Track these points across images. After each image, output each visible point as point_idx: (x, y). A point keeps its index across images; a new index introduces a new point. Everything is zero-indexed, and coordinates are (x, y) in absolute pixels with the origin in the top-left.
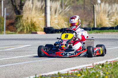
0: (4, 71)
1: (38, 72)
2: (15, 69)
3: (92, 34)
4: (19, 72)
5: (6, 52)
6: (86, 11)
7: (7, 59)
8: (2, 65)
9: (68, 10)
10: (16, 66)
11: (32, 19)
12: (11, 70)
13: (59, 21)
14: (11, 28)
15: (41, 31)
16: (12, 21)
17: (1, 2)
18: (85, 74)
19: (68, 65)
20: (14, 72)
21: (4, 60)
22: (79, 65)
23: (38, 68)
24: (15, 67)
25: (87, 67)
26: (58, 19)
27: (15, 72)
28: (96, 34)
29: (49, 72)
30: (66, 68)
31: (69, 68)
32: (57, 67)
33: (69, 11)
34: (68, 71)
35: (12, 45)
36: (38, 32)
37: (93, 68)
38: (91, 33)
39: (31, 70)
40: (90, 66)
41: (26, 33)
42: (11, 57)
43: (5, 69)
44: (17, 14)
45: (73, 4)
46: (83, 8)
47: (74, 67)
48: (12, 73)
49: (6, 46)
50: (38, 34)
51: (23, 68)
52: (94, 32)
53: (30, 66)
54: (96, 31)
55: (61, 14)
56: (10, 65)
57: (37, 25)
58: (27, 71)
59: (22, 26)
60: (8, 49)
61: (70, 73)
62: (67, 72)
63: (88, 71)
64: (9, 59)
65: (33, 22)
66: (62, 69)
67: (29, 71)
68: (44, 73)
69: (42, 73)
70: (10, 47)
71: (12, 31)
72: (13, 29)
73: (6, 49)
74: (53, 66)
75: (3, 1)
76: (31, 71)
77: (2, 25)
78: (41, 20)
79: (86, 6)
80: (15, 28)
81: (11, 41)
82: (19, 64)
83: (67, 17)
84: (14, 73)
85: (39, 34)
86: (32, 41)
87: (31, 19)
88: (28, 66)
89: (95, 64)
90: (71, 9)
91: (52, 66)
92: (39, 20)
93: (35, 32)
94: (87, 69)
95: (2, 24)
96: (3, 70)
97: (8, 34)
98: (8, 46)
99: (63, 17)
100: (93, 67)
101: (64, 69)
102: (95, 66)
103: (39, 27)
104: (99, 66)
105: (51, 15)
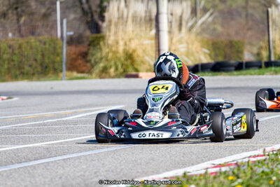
0: (61, 171)
1: (138, 172)
2: (85, 167)
3: (264, 76)
4: (95, 173)
5: (65, 123)
6: (250, 23)
7: (67, 142)
8: (56, 156)
9: (210, 19)
10: (88, 158)
11: (128, 43)
12: (75, 167)
13: (190, 46)
14: (80, 65)
15: (148, 71)
16: (82, 48)
17: (56, 4)
18: (246, 176)
19: (207, 154)
20: (82, 173)
21: (61, 143)
22: (232, 153)
23: (139, 161)
24: (87, 160)
25: (250, 157)
26: (188, 43)
27: (85, 172)
28: (275, 76)
29: (164, 172)
30: (203, 161)
31: (209, 160)
32: (182, 158)
33: (213, 22)
34: (207, 169)
35: (81, 107)
36: (141, 74)
37: (265, 160)
38: (263, 74)
39: (123, 167)
40: (258, 156)
41: (114, 77)
42: (77, 137)
43: (63, 167)
44: (92, 33)
45: (221, 7)
46: (244, 15)
47: (221, 157)
48: (78, 177)
49: (67, 109)
50: (141, 77)
51: (103, 164)
52: (271, 70)
53: (120, 158)
54: (273, 68)
55: (194, 30)
56: (75, 155)
57: (138, 56)
58: (112, 171)
59: (104, 60)
60: (72, 115)
61: (212, 173)
62: (203, 172)
63: (252, 169)
64: (71, 141)
65: (131, 51)
66: (193, 165)
67: (119, 170)
68: (153, 173)
69: (147, 174)
70: (76, 112)
71: (83, 72)
72: (84, 68)
73: (66, 117)
74: (173, 158)
75: (61, 3)
76: (122, 170)
77: (58, 59)
78: (148, 44)
79: (250, 11)
80: (88, 65)
81: (79, 96)
82: (95, 154)
83: (206, 36)
84: (84, 176)
85: (144, 78)
86: (127, 95)
87: (125, 44)
88: (115, 159)
89: (268, 149)
90: (215, 17)
91: (171, 157)
92: (142, 45)
93: (134, 73)
94: (250, 163)
95: (58, 55)
96: (57, 168)
97: (71, 79)
98: (71, 109)
99: (199, 38)
100: (264, 158)
101: (199, 163)
102: (268, 155)
103: (143, 62)
104: (277, 154)
105: (170, 32)
